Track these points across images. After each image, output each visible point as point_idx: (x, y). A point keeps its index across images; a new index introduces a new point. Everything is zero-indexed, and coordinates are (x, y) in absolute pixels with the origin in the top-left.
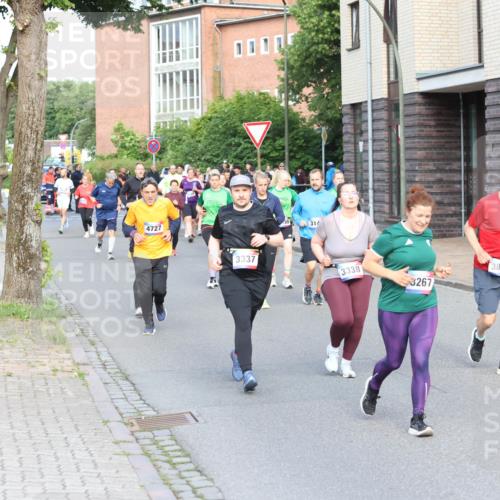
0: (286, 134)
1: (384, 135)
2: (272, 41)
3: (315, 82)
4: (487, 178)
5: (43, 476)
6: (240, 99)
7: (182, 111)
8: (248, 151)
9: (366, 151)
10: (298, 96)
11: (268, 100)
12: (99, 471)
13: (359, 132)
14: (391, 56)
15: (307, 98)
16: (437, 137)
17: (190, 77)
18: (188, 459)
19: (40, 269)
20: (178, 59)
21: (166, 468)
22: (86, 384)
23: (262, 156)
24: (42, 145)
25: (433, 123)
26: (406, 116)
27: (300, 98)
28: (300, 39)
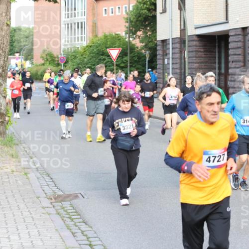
0: (129, 54)
1: (178, 56)
2: (122, 8)
3: (143, 29)
4: (230, 78)
5: (7, 224)
6: (106, 37)
7: (76, 42)
8: (109, 63)
9: (168, 64)
10: (134, 36)
11: (120, 37)
12: (34, 222)
13: (165, 54)
14: (182, 17)
15: (139, 37)
16: (205, 57)
17: (80, 26)
18: (79, 217)
19: (5, 120)
20: (75, 16)
21: (68, 221)
22: (28, 178)
23: (117, 65)
24: (7, 59)
25: (202, 50)
26: (189, 46)
27: (136, 37)
28: (136, 8)
